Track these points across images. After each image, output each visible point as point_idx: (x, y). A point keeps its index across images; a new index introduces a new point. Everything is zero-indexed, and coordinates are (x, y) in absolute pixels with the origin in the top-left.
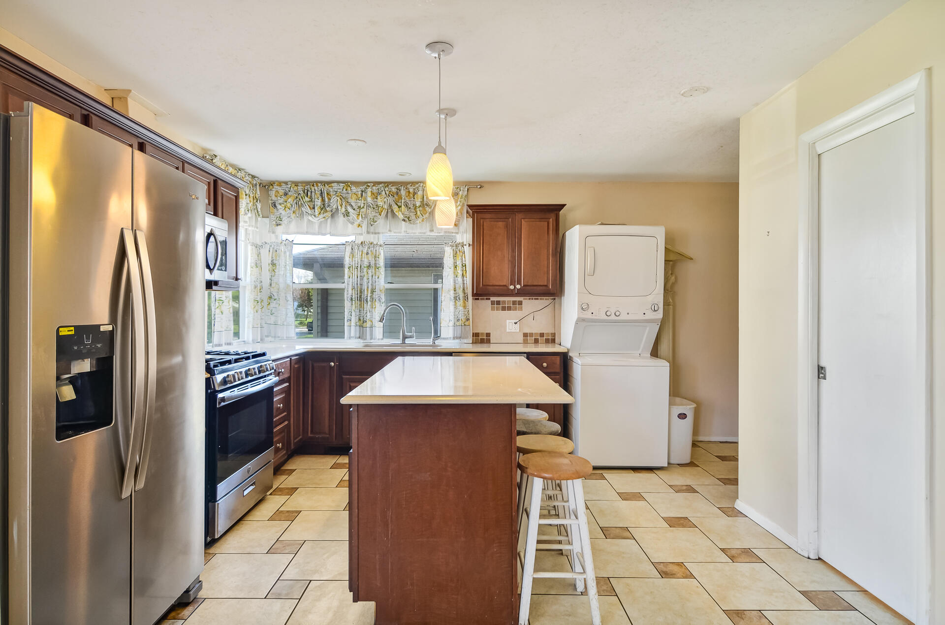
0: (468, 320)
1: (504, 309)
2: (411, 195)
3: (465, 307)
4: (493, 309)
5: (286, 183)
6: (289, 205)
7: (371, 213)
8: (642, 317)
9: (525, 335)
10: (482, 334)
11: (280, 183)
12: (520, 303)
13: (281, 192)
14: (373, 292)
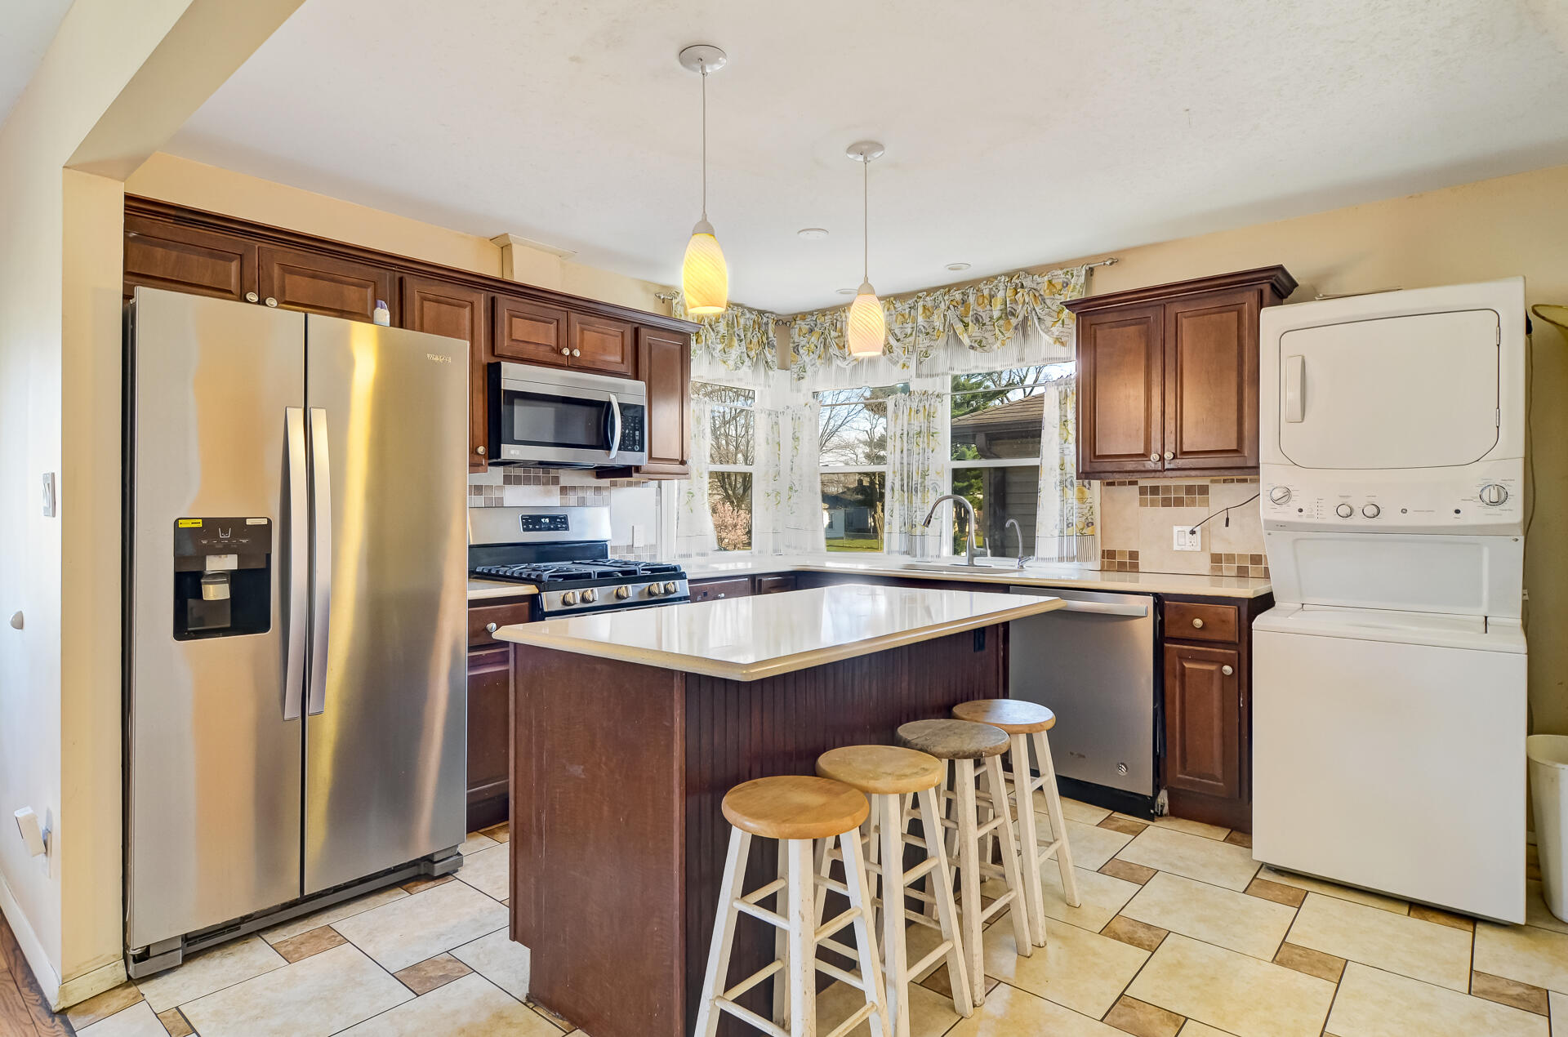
0: (1090, 524)
1: (1166, 503)
2: (986, 301)
3: (1082, 500)
4: (1143, 503)
5: (811, 313)
6: (812, 346)
7: (923, 342)
8: (1451, 520)
9: (1216, 559)
10: (1122, 553)
11: (804, 315)
12: (1204, 490)
13: (805, 328)
14: (924, 475)
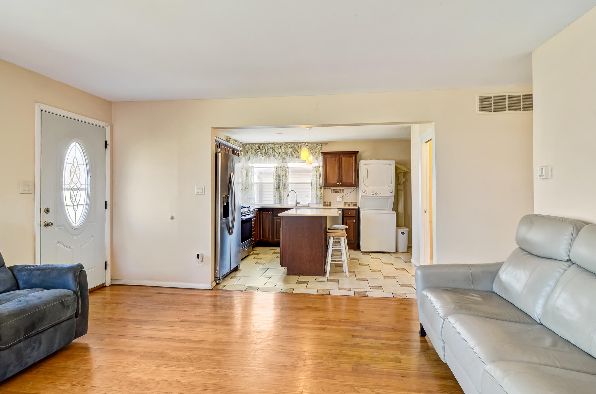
0: (322, 196)
1: (336, 192)
2: (299, 148)
3: (320, 191)
4: (332, 192)
5: (252, 144)
6: (253, 152)
7: (284, 155)
8: (386, 195)
9: (345, 203)
10: (328, 202)
11: (249, 144)
12: (343, 190)
13: (250, 147)
14: (284, 185)
